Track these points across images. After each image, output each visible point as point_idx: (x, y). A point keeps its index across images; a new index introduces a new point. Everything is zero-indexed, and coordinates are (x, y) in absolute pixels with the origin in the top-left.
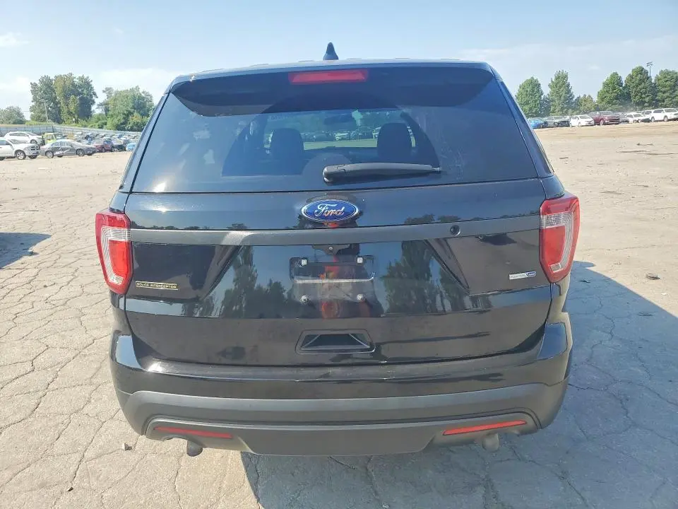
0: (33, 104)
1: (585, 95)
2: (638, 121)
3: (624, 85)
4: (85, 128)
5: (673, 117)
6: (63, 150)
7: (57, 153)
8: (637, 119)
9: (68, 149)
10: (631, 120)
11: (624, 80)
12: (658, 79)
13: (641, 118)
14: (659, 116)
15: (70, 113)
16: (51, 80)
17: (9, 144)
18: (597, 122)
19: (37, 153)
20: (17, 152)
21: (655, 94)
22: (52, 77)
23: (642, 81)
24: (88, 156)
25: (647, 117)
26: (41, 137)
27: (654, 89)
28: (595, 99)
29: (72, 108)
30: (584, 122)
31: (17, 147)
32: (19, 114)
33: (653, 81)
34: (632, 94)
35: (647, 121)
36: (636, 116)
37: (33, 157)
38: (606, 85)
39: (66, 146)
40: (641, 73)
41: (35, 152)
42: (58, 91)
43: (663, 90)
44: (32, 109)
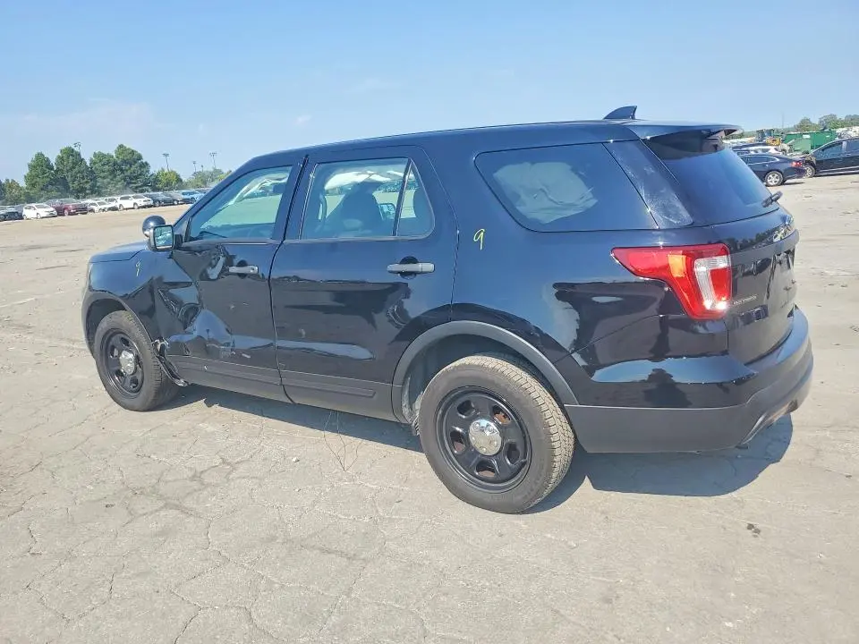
1: (7, 180)
2: (104, 210)
3: (55, 168)
5: (143, 204)
8: (103, 207)
10: (96, 208)
11: (53, 161)
12: (93, 163)
13: (108, 206)
14: (128, 204)
18: (60, 212)
21: (94, 179)
23: (75, 164)
25: (113, 204)
27: (91, 174)
28: (23, 184)
30: (43, 212)
33: (88, 164)
34: (69, 179)
35: (114, 209)
36: (100, 204)
38: (32, 167)
40: (71, 155)
43: (102, 175)
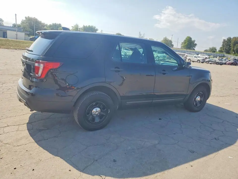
0: (222, 46)
4: (237, 57)
6: (212, 62)
7: (210, 62)
9: (213, 61)
15: (233, 50)
16: (231, 39)
17: (196, 57)
19: (204, 61)
20: (198, 60)
22: (232, 37)
24: (220, 65)
26: (209, 56)
29: (235, 49)
31: (199, 59)
32: (216, 49)
37: (202, 63)
39: (214, 61)
41: (203, 61)
42: (232, 42)
44: (221, 48)
